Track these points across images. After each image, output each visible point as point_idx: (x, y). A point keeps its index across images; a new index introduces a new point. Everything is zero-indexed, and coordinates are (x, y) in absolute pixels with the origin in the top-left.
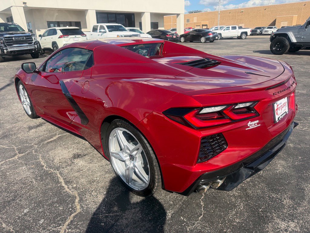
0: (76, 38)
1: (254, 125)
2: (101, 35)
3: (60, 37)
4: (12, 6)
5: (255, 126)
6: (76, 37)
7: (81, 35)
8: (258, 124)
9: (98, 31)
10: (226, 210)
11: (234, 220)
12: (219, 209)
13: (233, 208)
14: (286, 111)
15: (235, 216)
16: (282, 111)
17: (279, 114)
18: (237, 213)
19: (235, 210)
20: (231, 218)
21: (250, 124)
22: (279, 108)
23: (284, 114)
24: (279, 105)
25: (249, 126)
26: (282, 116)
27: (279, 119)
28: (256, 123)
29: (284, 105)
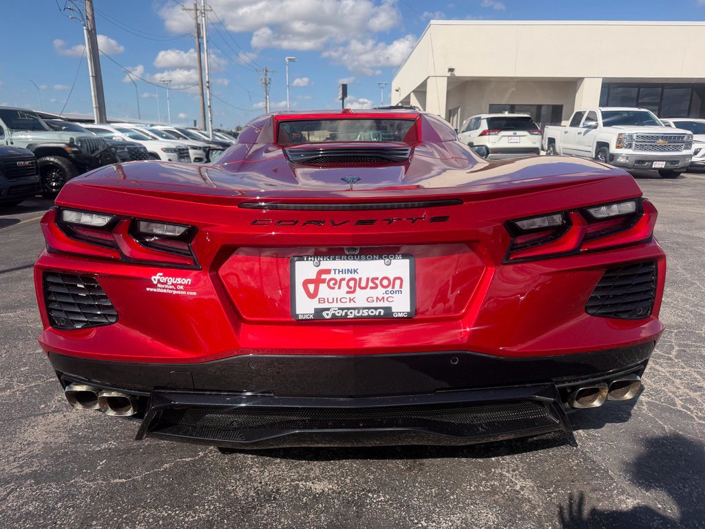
0: (516, 138)
1: (173, 287)
2: (586, 133)
3: (483, 134)
4: (429, 77)
5: (177, 290)
6: (515, 135)
7: (530, 132)
8: (186, 287)
9: (581, 125)
10: (166, 501)
11: (137, 522)
12: (161, 492)
13: (179, 507)
14: (390, 308)
15: (151, 520)
16: (352, 296)
17: (331, 300)
18: (164, 519)
19: (177, 512)
20: (144, 516)
21: (159, 280)
22: (333, 282)
23: (365, 311)
24: (333, 271)
25: (157, 284)
26: (351, 313)
27: (324, 314)
28: (181, 284)
29: (375, 281)
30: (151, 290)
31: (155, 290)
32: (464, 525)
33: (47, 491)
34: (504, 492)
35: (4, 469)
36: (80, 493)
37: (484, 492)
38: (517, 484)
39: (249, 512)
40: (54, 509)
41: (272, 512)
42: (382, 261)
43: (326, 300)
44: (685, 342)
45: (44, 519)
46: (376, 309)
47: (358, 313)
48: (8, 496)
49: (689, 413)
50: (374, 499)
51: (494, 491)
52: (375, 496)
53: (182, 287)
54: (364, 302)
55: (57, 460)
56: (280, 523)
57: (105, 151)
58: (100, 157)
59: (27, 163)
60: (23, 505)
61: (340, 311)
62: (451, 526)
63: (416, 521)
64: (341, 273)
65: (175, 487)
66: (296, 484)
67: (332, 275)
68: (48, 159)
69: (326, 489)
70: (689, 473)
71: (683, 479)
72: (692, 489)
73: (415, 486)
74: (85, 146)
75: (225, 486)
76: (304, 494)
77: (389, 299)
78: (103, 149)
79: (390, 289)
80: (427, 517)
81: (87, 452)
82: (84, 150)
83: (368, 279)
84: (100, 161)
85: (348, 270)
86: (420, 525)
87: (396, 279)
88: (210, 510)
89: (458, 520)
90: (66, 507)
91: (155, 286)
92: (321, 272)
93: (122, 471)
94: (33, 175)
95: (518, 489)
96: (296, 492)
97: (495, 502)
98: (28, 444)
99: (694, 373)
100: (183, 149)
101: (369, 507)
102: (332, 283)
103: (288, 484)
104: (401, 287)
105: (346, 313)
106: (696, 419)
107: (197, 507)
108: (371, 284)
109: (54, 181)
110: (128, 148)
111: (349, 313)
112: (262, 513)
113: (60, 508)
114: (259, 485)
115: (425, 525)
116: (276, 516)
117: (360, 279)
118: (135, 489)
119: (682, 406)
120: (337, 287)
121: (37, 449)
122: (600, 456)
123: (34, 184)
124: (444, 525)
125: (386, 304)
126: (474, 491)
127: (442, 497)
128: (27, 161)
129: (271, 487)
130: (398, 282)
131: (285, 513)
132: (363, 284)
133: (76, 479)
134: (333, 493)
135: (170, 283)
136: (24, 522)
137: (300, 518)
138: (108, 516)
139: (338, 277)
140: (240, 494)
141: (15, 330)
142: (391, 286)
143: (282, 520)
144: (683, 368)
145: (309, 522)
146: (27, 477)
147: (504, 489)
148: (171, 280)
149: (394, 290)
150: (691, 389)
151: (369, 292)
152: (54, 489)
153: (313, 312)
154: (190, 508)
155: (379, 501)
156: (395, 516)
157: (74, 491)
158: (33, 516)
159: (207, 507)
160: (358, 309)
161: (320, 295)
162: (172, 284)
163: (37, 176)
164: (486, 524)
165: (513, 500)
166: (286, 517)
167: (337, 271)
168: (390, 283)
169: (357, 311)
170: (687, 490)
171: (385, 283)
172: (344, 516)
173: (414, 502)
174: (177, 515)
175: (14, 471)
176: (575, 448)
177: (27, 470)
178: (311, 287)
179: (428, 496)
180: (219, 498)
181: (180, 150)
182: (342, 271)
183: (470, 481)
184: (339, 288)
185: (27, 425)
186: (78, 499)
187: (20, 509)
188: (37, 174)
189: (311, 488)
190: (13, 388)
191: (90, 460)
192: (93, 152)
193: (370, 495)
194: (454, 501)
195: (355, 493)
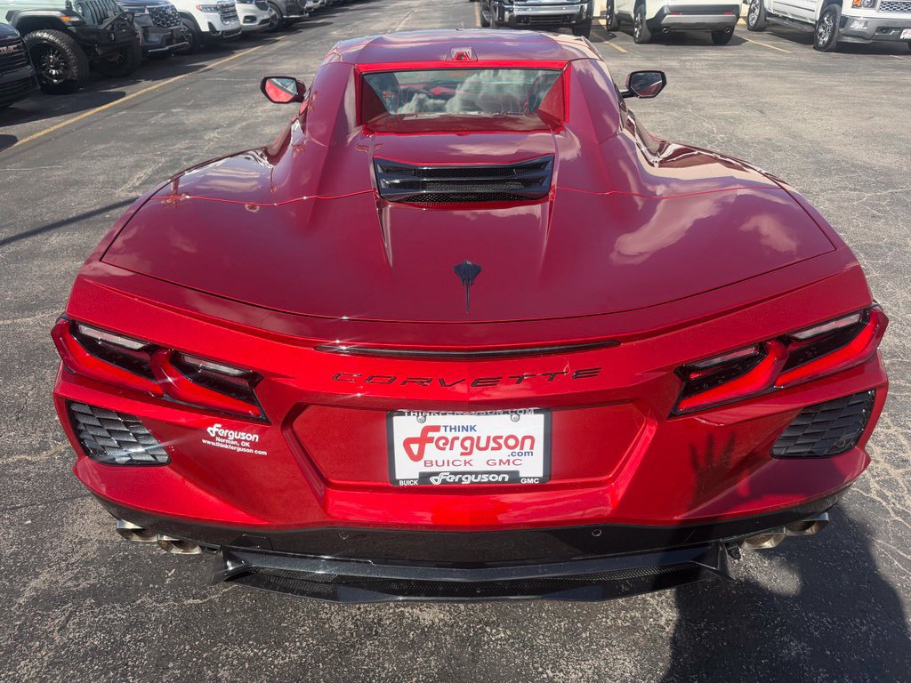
1: (236, 443)
5: (241, 446)
8: (253, 445)
10: (251, 633)
11: (220, 665)
12: (244, 620)
13: (266, 643)
14: (517, 473)
15: (235, 662)
16: (467, 458)
17: (440, 463)
18: (250, 660)
19: (265, 651)
20: (227, 656)
21: (217, 433)
22: (443, 441)
23: (484, 476)
24: (442, 429)
25: (214, 438)
26: (467, 478)
27: (432, 479)
28: (246, 441)
29: (498, 440)
30: (209, 442)
31: (213, 444)
32: (596, 677)
33: (111, 616)
34: (645, 628)
35: (57, 581)
36: (150, 620)
37: (623, 627)
38: (662, 616)
39: (347, 653)
40: (122, 643)
41: (374, 654)
42: (507, 417)
43: (434, 463)
44: (898, 382)
45: (113, 658)
46: (498, 473)
47: (476, 478)
48: (67, 622)
49: (884, 503)
50: (493, 635)
51: (634, 628)
52: (494, 631)
53: (247, 444)
54: (483, 465)
55: (117, 569)
56: (384, 669)
57: (118, 19)
58: (112, 28)
59: (12, 47)
60: (86, 636)
61: (453, 477)
62: (580, 678)
63: (540, 670)
64: (453, 430)
65: (259, 613)
66: (401, 611)
67: (442, 433)
68: (39, 34)
69: (437, 620)
70: (870, 601)
71: (862, 611)
72: (870, 627)
73: (540, 617)
74: (88, 12)
75: (317, 613)
76: (410, 627)
77: (516, 462)
78: (115, 17)
79: (517, 450)
80: (553, 664)
81: (151, 556)
82: (88, 20)
83: (489, 438)
84: (113, 36)
85: (463, 427)
86: (545, 676)
87: (525, 438)
88: (302, 649)
89: (589, 669)
90: (136, 641)
91: (213, 439)
92: (427, 430)
93: (195, 586)
94: (23, 66)
95: (662, 623)
96: (401, 624)
97: (636, 643)
98: (80, 543)
99: (900, 437)
100: (227, 6)
101: (486, 647)
102: (441, 443)
103: (391, 611)
104: (532, 447)
105: (460, 479)
106: (892, 514)
107: (287, 644)
108: (492, 444)
109: (52, 68)
110: (149, 9)
111: (463, 478)
112: (362, 654)
113: (129, 642)
114: (358, 613)
115: (551, 675)
116: (379, 659)
117: (479, 438)
118: (214, 615)
119: (877, 492)
120: (448, 447)
121: (91, 550)
122: (766, 575)
123: (27, 79)
124: (573, 675)
125: (512, 468)
126: (611, 627)
127: (573, 634)
128: (11, 45)
129: (372, 616)
130: (528, 442)
131: (389, 654)
132: (483, 444)
133: (143, 599)
134: (444, 625)
135: (231, 438)
136: (91, 662)
137: (406, 663)
138: (185, 655)
139: (450, 435)
140: (336, 626)
141: (38, 349)
142: (519, 447)
143: (386, 665)
144: (888, 428)
145: (417, 669)
146: (84, 594)
147: (646, 622)
148: (233, 435)
149: (523, 451)
150: (893, 464)
151: (489, 454)
152: (118, 614)
153: (418, 477)
154: (279, 644)
155: (498, 640)
156: (517, 661)
157: (142, 617)
158: (100, 653)
159: (298, 644)
160: (476, 474)
161: (427, 456)
162: (235, 440)
163: (29, 67)
164: (622, 675)
165: (656, 641)
166: (390, 662)
167: (448, 429)
168: (518, 443)
169: (474, 476)
170: (864, 628)
171: (512, 442)
172: (458, 660)
173: (540, 641)
174: (264, 654)
175: (69, 584)
176: (736, 561)
177: (84, 584)
178: (415, 448)
179: (555, 632)
180: (312, 630)
181: (222, 7)
182: (455, 428)
183: (607, 610)
184: (451, 448)
185: (74, 513)
186: (149, 629)
187: (83, 643)
188: (28, 63)
189: (419, 618)
190: (50, 449)
191: (156, 569)
192: (101, 22)
193: (488, 629)
194: (587, 641)
195: (470, 627)
